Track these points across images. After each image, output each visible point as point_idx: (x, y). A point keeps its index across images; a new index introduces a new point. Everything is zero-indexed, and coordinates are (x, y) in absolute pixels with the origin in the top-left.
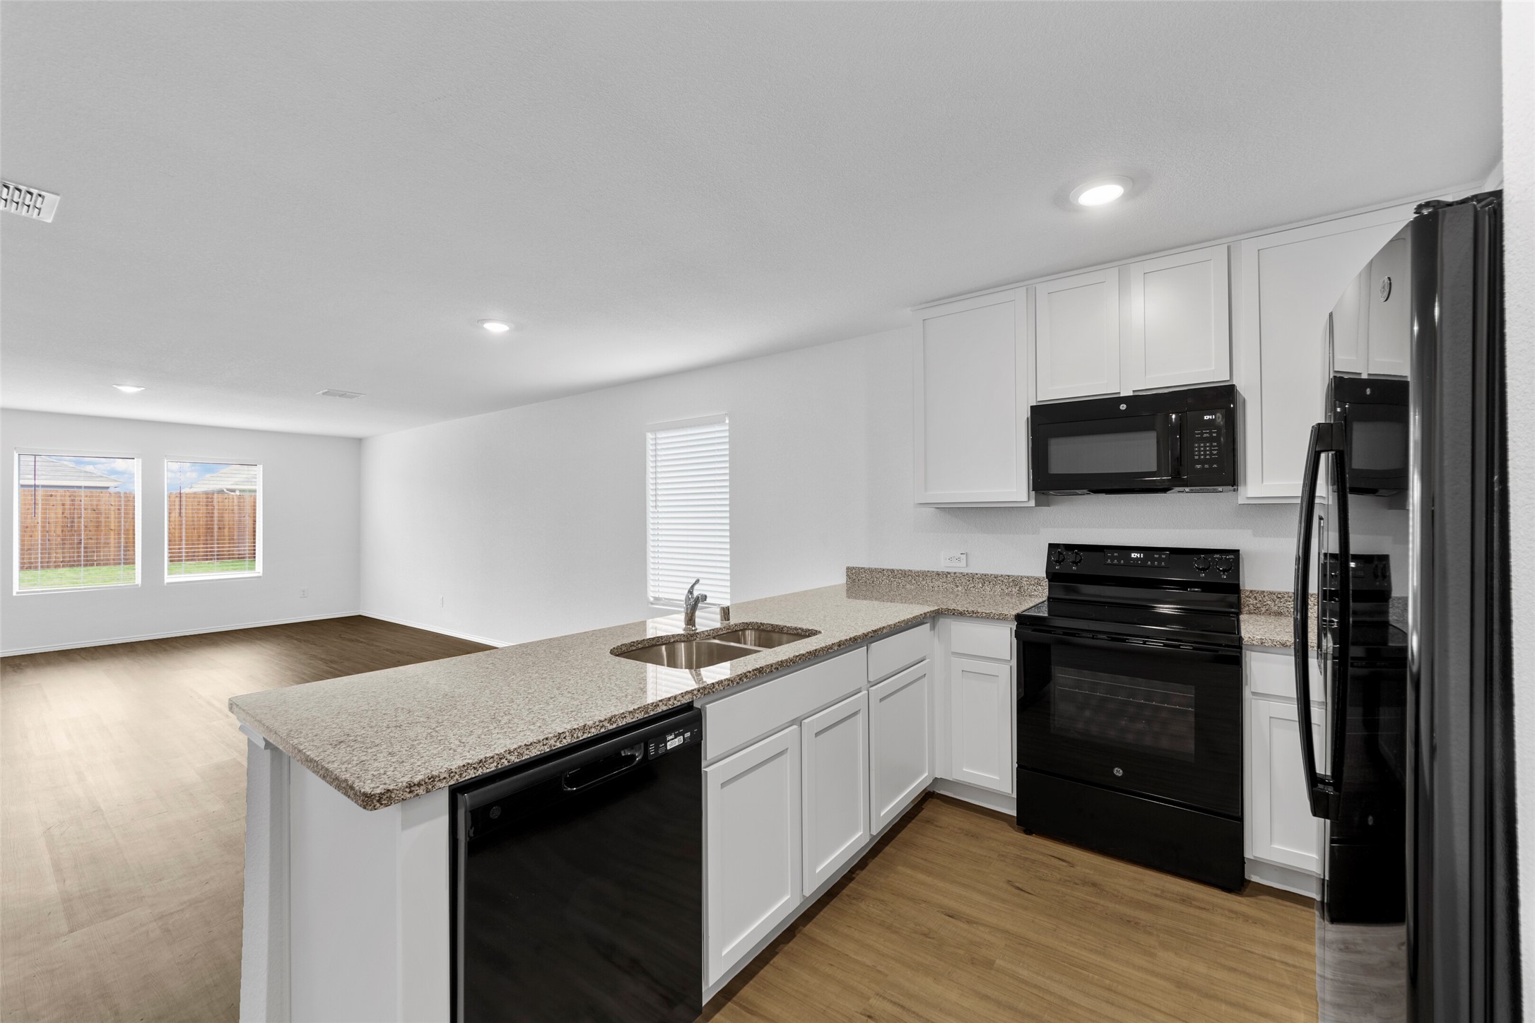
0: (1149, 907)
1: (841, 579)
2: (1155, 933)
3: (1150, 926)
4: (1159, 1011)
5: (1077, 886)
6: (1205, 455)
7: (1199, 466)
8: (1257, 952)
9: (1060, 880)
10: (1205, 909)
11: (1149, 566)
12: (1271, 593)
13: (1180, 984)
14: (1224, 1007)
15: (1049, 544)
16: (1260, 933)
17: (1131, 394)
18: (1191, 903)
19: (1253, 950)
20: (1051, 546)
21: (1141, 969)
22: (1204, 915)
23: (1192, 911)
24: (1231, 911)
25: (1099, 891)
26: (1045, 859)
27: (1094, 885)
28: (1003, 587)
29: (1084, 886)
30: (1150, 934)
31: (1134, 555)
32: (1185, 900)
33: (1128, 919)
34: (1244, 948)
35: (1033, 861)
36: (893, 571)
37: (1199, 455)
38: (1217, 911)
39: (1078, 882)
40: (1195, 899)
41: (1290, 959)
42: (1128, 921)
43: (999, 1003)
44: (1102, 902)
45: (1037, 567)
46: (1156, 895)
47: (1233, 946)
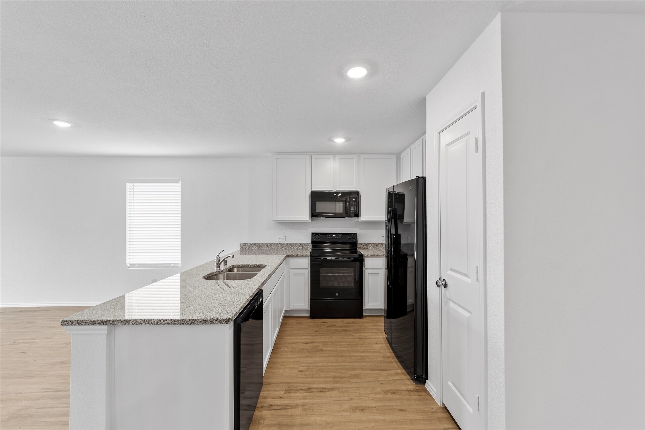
0: (348, 326)
1: (238, 248)
4: (359, 345)
6: (353, 209)
7: (352, 212)
9: (327, 327)
11: (338, 238)
12: (363, 244)
13: (360, 339)
14: (369, 340)
15: (312, 233)
16: (369, 324)
17: (336, 191)
20: (313, 234)
21: (352, 339)
22: (358, 324)
23: (356, 324)
24: (362, 322)
25: (336, 327)
26: (321, 324)
27: (334, 326)
28: (298, 247)
29: (332, 327)
30: (351, 331)
31: (334, 235)
32: (354, 323)
35: (318, 325)
36: (259, 244)
37: (352, 209)
38: (360, 323)
40: (355, 322)
41: (376, 327)
43: (328, 356)
44: (338, 329)
45: (309, 240)
46: (348, 324)
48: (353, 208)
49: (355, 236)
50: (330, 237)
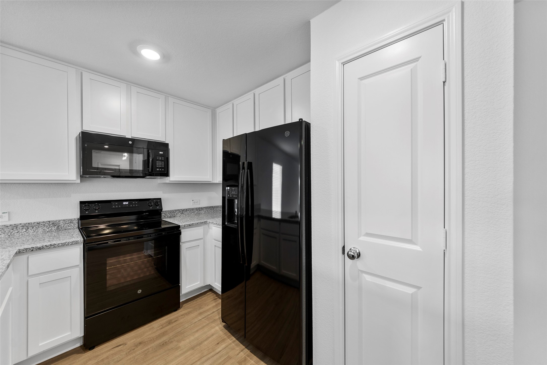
0: (164, 334)
2: (173, 340)
3: (170, 340)
4: (196, 361)
5: (135, 350)
6: (160, 166)
7: (158, 169)
8: (197, 321)
9: (126, 354)
10: (176, 321)
11: (131, 207)
13: (193, 348)
14: (206, 343)
15: (80, 202)
16: (192, 315)
17: (131, 138)
18: (172, 322)
19: (195, 321)
21: (181, 355)
22: (178, 322)
23: (174, 324)
24: (182, 315)
25: (144, 344)
26: (112, 352)
27: (140, 343)
29: (137, 347)
30: (172, 342)
31: (124, 203)
32: (170, 323)
33: (162, 344)
34: (194, 322)
35: (107, 358)
38: (179, 318)
39: (133, 348)
40: (172, 320)
41: (203, 316)
42: (163, 344)
44: (149, 347)
46: (161, 328)
47: (191, 325)
48: (159, 164)
49: (158, 201)
50: (118, 206)
